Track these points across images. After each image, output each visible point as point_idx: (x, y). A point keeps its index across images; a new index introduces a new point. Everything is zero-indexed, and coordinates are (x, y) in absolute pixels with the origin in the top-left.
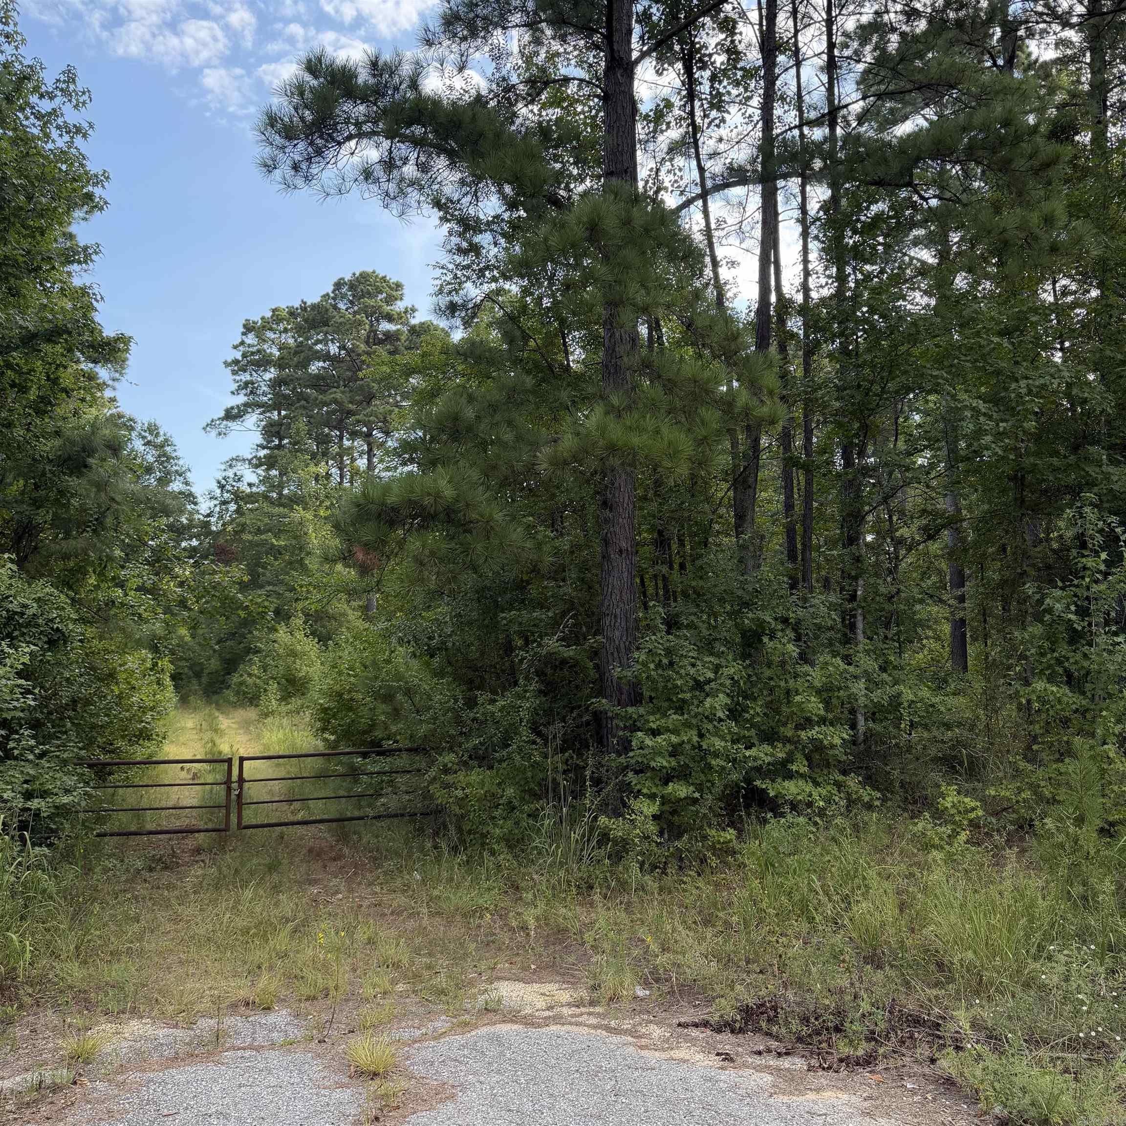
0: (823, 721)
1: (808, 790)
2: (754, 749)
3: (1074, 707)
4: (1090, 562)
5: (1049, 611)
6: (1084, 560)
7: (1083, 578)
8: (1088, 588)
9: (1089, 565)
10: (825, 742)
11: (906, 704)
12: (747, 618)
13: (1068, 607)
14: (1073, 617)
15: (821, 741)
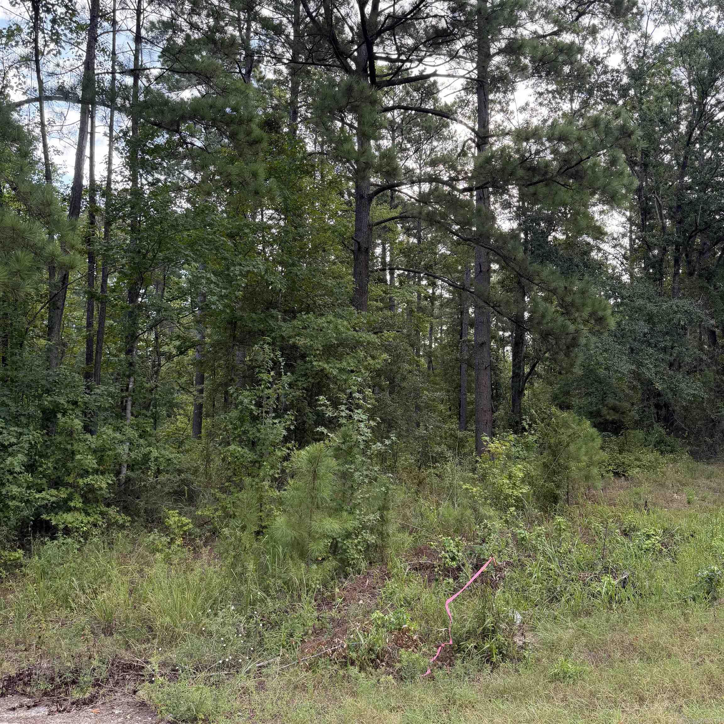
0: (96, 472)
1: (80, 519)
2: (44, 493)
3: (249, 460)
4: (264, 376)
5: (241, 403)
6: (262, 375)
7: (261, 385)
8: (263, 392)
9: (264, 378)
10: (96, 486)
11: (153, 459)
12: (47, 400)
13: (251, 402)
14: (253, 407)
15: (93, 485)
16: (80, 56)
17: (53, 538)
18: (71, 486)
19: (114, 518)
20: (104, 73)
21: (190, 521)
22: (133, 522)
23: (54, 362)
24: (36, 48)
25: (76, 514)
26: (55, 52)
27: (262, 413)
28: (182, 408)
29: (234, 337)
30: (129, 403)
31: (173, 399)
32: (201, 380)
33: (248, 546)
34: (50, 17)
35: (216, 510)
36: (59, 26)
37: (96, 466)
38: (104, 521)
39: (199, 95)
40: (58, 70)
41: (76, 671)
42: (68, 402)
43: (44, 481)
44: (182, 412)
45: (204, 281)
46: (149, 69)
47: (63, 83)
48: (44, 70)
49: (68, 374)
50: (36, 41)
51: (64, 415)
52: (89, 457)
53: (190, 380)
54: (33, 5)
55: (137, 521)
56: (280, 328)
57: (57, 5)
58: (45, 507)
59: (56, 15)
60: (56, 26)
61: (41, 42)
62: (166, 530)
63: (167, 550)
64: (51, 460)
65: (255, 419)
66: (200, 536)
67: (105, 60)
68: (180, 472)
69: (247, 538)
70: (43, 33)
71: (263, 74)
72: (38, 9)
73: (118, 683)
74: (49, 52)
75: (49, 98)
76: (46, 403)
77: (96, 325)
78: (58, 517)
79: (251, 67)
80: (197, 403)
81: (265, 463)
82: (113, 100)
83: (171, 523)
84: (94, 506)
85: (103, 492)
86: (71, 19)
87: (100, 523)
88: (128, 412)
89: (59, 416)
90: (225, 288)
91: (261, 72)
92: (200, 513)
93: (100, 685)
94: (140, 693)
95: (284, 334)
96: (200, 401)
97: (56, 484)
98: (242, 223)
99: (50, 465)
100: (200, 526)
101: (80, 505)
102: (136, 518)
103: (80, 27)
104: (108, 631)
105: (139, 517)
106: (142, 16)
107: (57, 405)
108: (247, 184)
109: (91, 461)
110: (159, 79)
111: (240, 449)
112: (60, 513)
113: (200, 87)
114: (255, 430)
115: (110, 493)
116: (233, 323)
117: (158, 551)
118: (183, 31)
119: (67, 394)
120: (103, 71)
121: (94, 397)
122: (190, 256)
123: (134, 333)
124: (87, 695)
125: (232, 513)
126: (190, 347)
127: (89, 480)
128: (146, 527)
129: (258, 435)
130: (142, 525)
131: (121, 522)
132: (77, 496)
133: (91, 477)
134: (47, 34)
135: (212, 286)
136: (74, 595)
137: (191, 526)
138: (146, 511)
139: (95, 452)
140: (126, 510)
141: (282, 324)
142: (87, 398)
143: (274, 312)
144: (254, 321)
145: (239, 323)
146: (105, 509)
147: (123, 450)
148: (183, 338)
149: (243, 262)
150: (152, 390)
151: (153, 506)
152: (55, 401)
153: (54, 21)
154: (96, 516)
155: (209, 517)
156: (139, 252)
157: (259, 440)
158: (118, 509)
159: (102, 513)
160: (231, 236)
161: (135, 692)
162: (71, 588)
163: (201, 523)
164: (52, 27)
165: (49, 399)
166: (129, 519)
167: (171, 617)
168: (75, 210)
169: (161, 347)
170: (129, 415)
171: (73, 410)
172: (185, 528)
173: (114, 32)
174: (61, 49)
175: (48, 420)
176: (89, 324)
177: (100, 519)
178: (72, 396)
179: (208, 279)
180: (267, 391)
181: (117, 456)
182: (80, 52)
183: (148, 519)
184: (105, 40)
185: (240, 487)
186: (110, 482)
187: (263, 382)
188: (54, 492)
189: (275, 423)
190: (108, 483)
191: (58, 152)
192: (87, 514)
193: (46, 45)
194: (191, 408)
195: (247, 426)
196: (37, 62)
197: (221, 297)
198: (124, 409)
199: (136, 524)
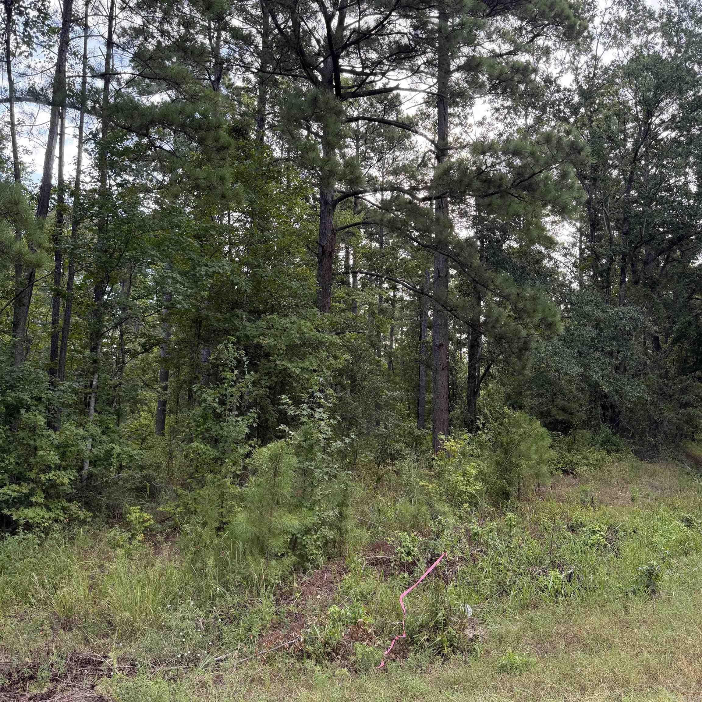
0: (58, 467)
3: (211, 457)
4: (228, 375)
5: (205, 400)
6: (225, 373)
8: (226, 389)
10: (58, 481)
11: (115, 456)
13: (214, 400)
14: (216, 405)
16: (51, 58)
17: (14, 533)
18: (33, 481)
19: (76, 513)
20: (75, 76)
21: (151, 517)
22: (94, 517)
23: (19, 358)
24: (8, 49)
25: (38, 510)
26: (26, 54)
27: (225, 410)
28: (146, 404)
29: (199, 336)
30: (93, 400)
31: (137, 395)
32: (165, 377)
33: (208, 542)
34: (22, 19)
35: (178, 506)
36: (31, 28)
37: (58, 461)
38: (66, 516)
39: (169, 100)
40: (29, 71)
41: (35, 667)
42: (32, 398)
43: (6, 476)
44: (145, 408)
45: (170, 281)
46: (120, 74)
47: (34, 84)
48: (15, 70)
49: (32, 370)
50: (7, 42)
51: (27, 411)
52: (52, 453)
53: (154, 377)
54: (6, 7)
55: (98, 517)
56: (245, 327)
57: (30, 8)
58: (6, 502)
59: (29, 18)
60: (28, 29)
61: (13, 44)
62: (127, 525)
63: (128, 546)
64: (13, 456)
65: (218, 417)
66: (161, 532)
67: (76, 63)
68: (142, 468)
69: (207, 534)
70: (15, 34)
71: (232, 81)
72: (11, 12)
73: (76, 678)
74: (20, 54)
75: (19, 99)
76: (9, 399)
77: (61, 321)
78: (19, 512)
79: (220, 75)
80: (161, 399)
81: (227, 460)
82: (83, 103)
83: (133, 519)
84: (56, 501)
85: (65, 488)
86: (43, 23)
87: (62, 518)
88: (92, 408)
89: (23, 411)
90: (190, 288)
91: (230, 80)
92: (161, 509)
93: (57, 681)
94: (98, 688)
95: (248, 333)
96: (164, 398)
97: (18, 479)
98: (209, 225)
99: (12, 460)
100: (162, 522)
101: (41, 500)
102: (98, 514)
103: (52, 31)
104: (68, 626)
105: (100, 512)
106: (114, 22)
107: (21, 401)
108: (215, 188)
109: (54, 458)
110: (129, 83)
111: (202, 446)
112: (22, 508)
113: (169, 92)
114: (218, 427)
115: (72, 488)
116: (198, 322)
117: (119, 546)
118: (155, 37)
119: (31, 390)
120: (74, 74)
121: (58, 393)
122: (157, 257)
123: (99, 330)
124: (45, 690)
125: (193, 509)
126: (155, 345)
127: (50, 475)
128: (107, 523)
129: (221, 432)
130: (103, 521)
131: (82, 517)
132: (38, 491)
133: (53, 472)
134: (19, 36)
135: (178, 285)
136: (33, 590)
137: (152, 522)
138: (107, 507)
139: (58, 447)
140: (87, 505)
141: (247, 324)
142: (51, 394)
143: (238, 312)
144: (218, 320)
145: (204, 322)
146: (66, 504)
147: (86, 446)
148: (147, 336)
149: (210, 263)
150: (116, 387)
151: (115, 502)
152: (19, 397)
153: (26, 24)
154: (57, 512)
155: (170, 513)
156: (106, 251)
157: (222, 437)
158: (80, 504)
159: (64, 509)
160: (197, 237)
161: (93, 687)
162: (31, 583)
163: (162, 519)
164: (25, 29)
165: (13, 394)
166: (91, 514)
167: (131, 612)
168: (43, 209)
169: (126, 344)
170: (92, 412)
171: (36, 406)
172: (147, 524)
173: (86, 37)
174: (33, 51)
175: (11, 415)
176: (55, 321)
177: (61, 514)
178: (36, 393)
179: (174, 279)
180: (230, 390)
181: (80, 452)
182: (52, 55)
183: (109, 515)
184: (77, 44)
185: (202, 483)
186: (72, 478)
187: (227, 381)
188: (15, 487)
189: (238, 421)
190: (70, 479)
191: (27, 152)
192: (49, 510)
193: (17, 47)
194: (155, 405)
195: (210, 423)
196: (8, 63)
197: (187, 297)
198: (88, 405)
199: (98, 519)
